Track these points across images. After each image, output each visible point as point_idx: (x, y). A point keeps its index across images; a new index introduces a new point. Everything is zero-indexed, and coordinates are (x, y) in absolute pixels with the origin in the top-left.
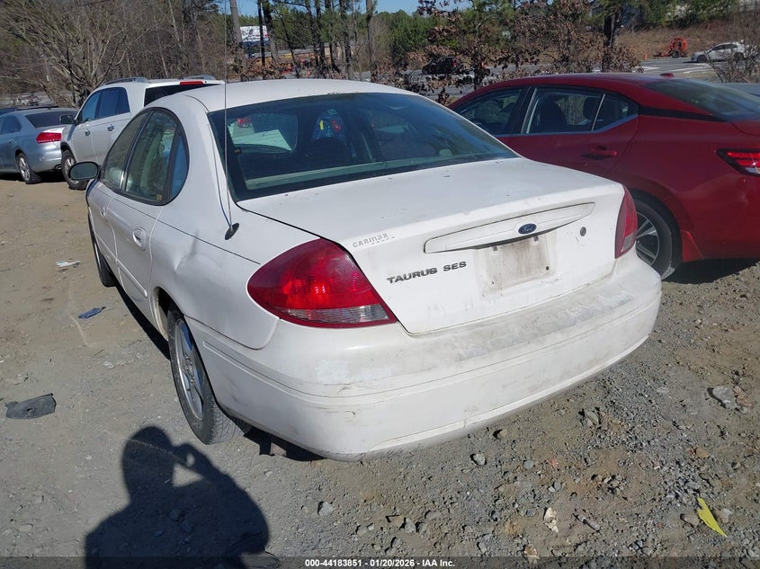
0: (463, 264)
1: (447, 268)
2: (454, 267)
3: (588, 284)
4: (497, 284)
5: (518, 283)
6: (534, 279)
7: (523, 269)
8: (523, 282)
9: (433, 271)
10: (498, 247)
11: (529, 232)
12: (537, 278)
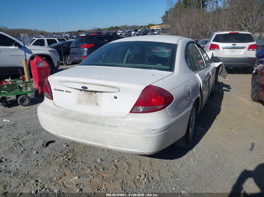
0: (70, 92)
1: (66, 91)
2: (68, 92)
3: (114, 117)
4: (79, 102)
5: (86, 105)
6: (92, 105)
7: (89, 101)
8: (88, 105)
9: (63, 91)
10: (82, 91)
11: (85, 89)
12: (93, 106)
